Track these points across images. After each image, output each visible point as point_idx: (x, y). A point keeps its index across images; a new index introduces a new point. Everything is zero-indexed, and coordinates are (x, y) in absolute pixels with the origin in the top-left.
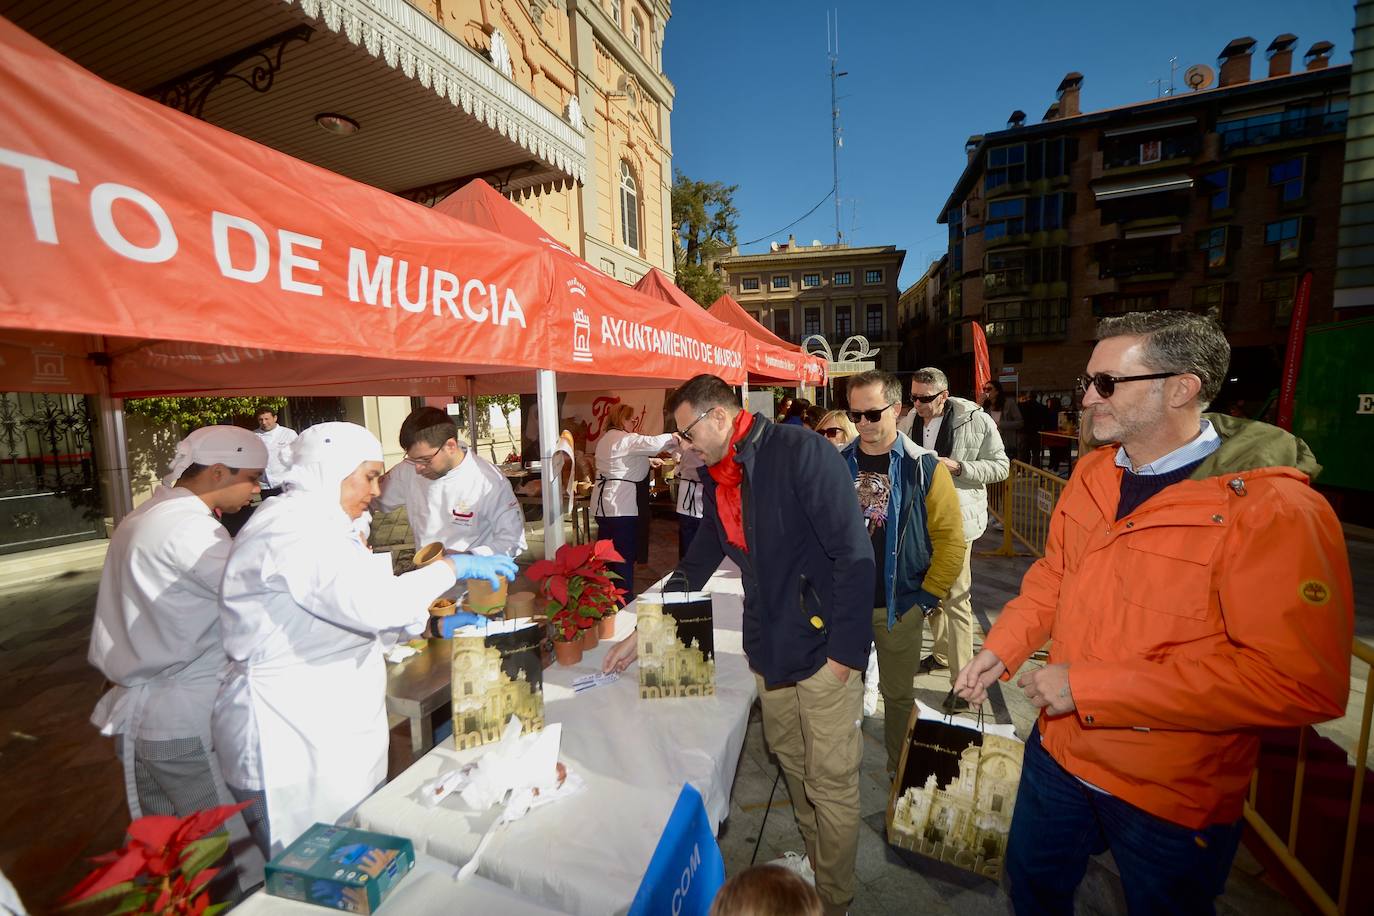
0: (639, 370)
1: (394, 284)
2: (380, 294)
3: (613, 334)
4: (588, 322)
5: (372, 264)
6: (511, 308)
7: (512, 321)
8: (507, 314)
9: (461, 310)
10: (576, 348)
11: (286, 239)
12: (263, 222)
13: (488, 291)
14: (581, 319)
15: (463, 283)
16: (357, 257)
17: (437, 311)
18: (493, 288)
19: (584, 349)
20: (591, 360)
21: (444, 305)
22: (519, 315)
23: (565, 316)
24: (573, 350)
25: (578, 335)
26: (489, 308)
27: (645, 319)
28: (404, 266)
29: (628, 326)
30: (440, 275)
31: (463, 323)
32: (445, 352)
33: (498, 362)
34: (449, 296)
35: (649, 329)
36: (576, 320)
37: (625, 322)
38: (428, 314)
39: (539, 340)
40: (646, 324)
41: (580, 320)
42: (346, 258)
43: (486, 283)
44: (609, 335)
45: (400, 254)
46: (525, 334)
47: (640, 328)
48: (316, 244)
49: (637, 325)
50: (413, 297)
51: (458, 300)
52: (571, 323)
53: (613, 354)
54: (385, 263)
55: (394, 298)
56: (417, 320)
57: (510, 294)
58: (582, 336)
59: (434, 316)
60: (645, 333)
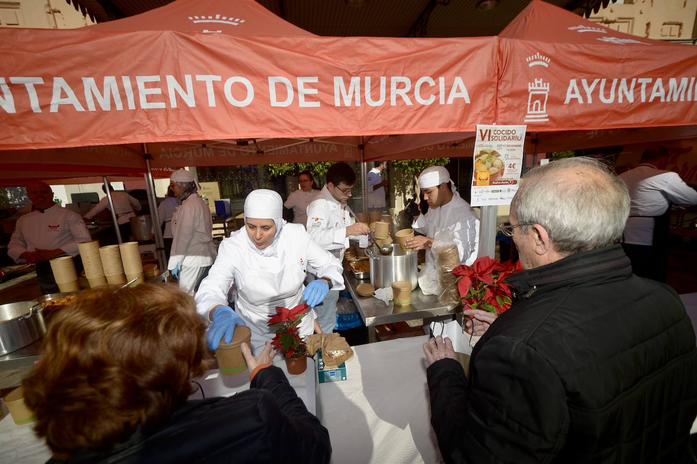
0: (622, 121)
1: (362, 92)
2: (354, 99)
3: (583, 94)
4: (548, 88)
5: (347, 83)
6: (459, 90)
7: (457, 100)
8: (453, 95)
9: (413, 99)
10: (529, 112)
11: (301, 81)
12: (290, 75)
13: (437, 83)
14: (539, 87)
15: (414, 81)
16: (338, 81)
17: (393, 103)
18: (442, 79)
19: (539, 112)
20: (547, 120)
21: (399, 98)
22: (465, 95)
23: (517, 87)
24: (526, 113)
25: (533, 101)
26: (437, 94)
27: (641, 71)
28: (368, 80)
29: (609, 82)
30: (395, 80)
31: (413, 108)
32: (396, 128)
33: (441, 131)
34: (402, 92)
35: (644, 81)
36: (530, 88)
37: (604, 81)
38: (387, 106)
39: (484, 111)
40: (638, 77)
41: (537, 88)
42: (332, 83)
43: (435, 77)
44: (577, 95)
45: (364, 73)
46: (468, 109)
47: (629, 82)
48: (315, 80)
49: (624, 81)
50: (376, 98)
51: (411, 93)
52: (526, 92)
53: (578, 112)
54: (356, 80)
55: (363, 100)
56: (377, 111)
57: (458, 81)
58: (538, 101)
59: (390, 107)
60: (638, 86)
